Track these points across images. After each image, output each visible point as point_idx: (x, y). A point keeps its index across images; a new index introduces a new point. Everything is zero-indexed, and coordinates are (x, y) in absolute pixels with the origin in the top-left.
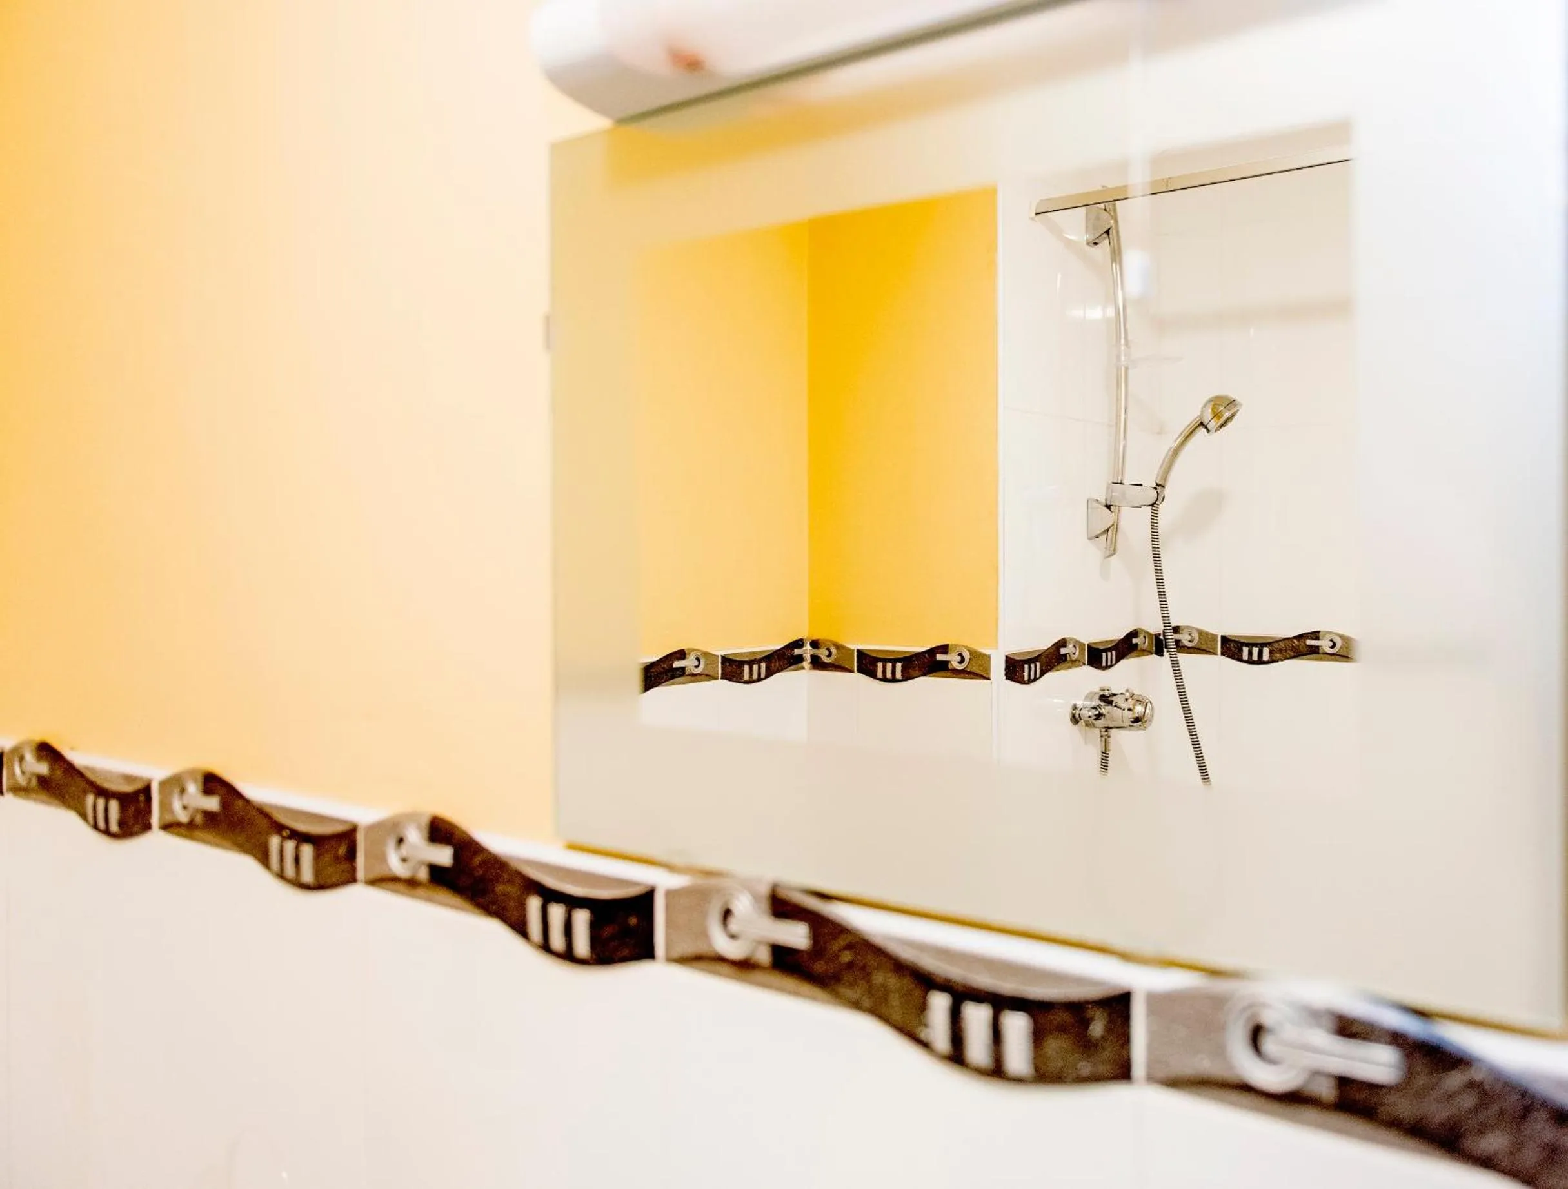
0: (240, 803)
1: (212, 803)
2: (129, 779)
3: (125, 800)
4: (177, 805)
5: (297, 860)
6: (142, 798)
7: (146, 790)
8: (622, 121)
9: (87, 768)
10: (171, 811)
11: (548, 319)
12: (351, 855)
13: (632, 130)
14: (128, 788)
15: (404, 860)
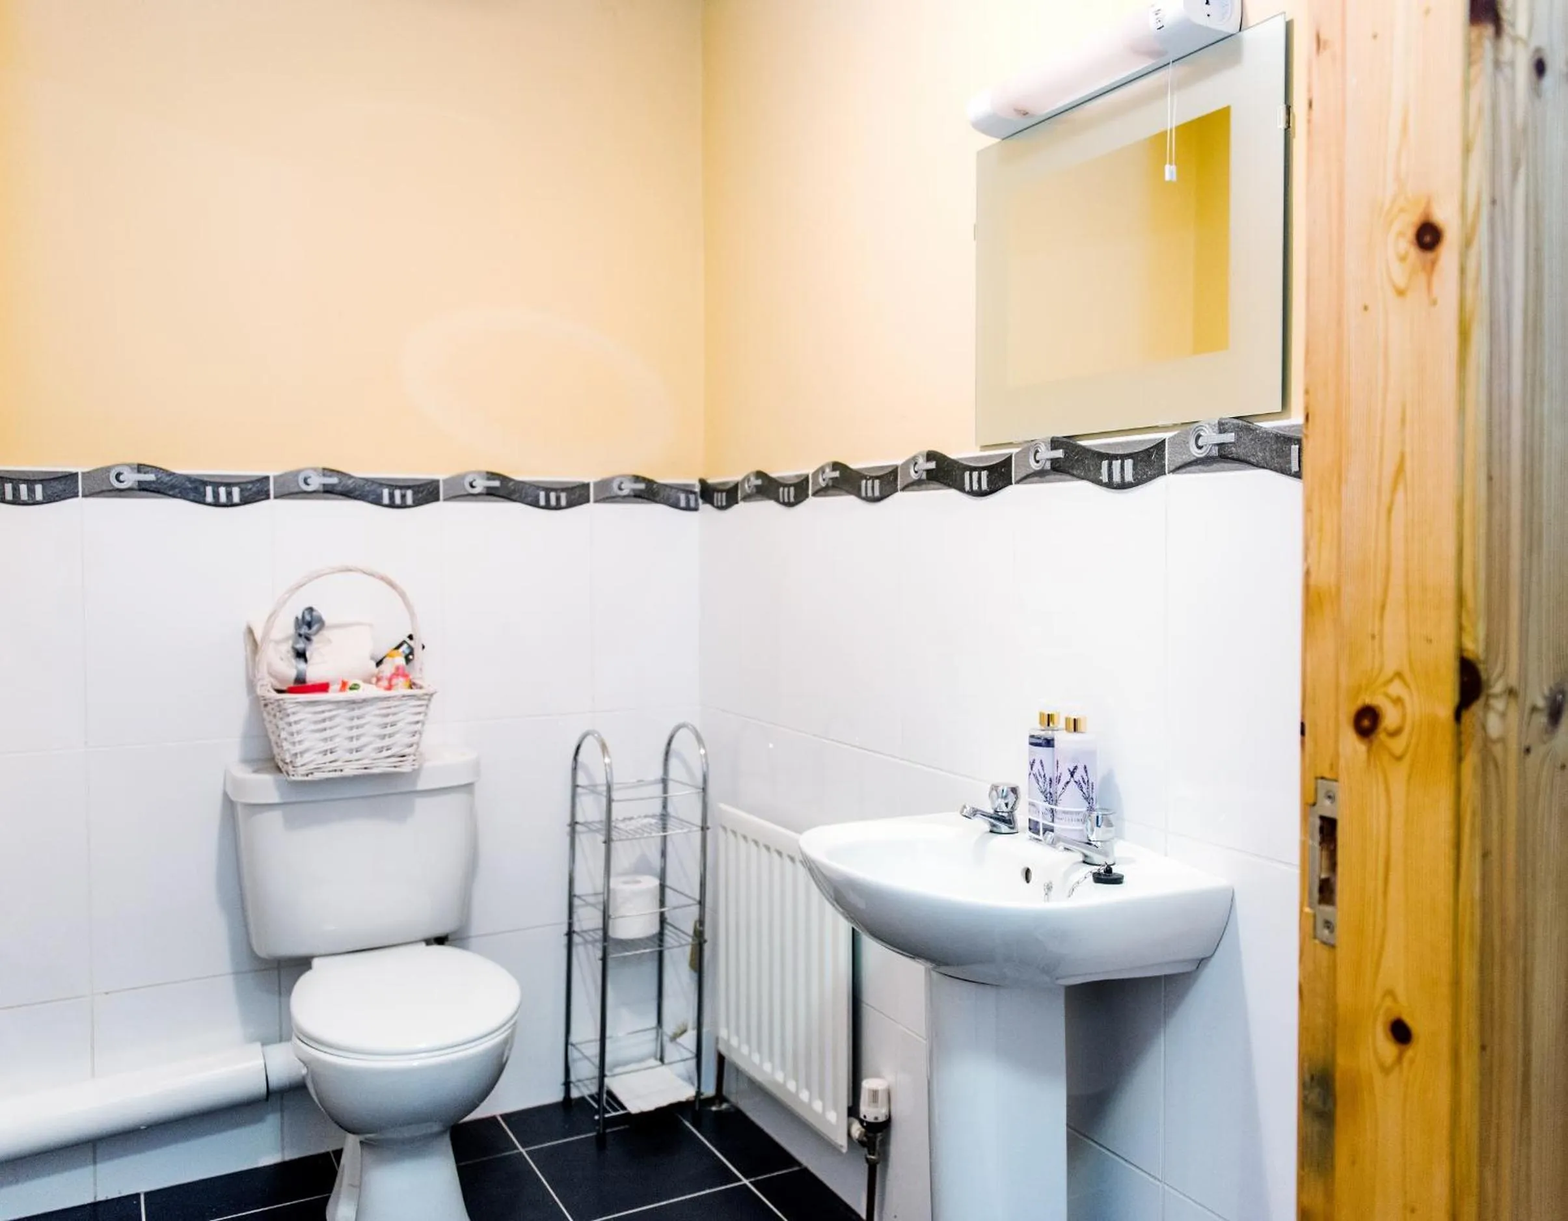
0: (849, 471)
1: (837, 474)
2: (797, 476)
3: (795, 485)
4: (821, 480)
5: (873, 488)
6: (804, 483)
7: (806, 479)
8: (1003, 139)
9: (778, 477)
10: (819, 483)
11: (975, 226)
12: (896, 479)
13: (1007, 141)
14: (796, 481)
15: (916, 472)
